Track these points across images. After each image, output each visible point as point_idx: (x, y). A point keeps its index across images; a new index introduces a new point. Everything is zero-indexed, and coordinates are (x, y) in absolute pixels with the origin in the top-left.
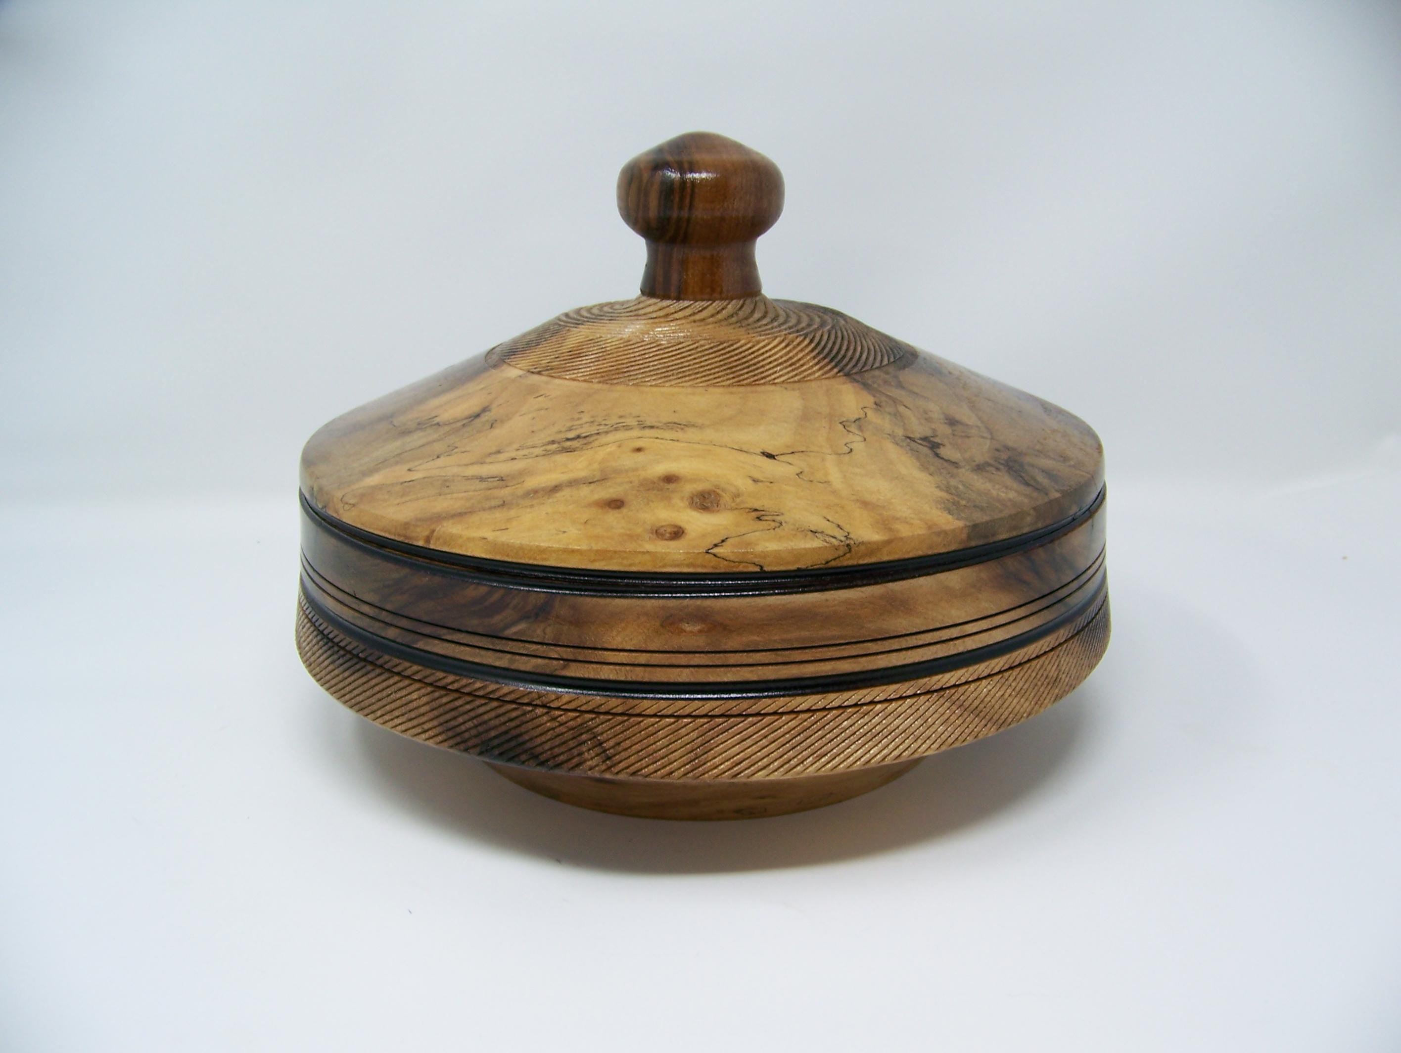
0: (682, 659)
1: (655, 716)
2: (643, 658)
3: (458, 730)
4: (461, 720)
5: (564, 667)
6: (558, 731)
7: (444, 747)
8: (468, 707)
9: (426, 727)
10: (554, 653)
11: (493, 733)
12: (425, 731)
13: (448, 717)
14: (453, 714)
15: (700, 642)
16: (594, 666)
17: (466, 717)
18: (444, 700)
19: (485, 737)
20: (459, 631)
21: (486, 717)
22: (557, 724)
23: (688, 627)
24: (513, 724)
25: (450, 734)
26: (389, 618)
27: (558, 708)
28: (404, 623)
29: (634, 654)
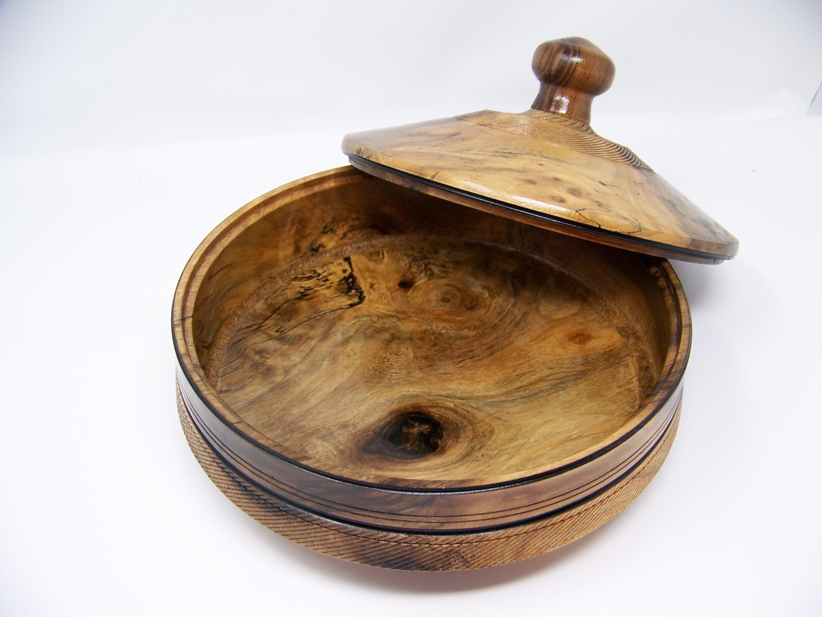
0: (514, 512)
1: (496, 539)
2: (490, 516)
3: (367, 556)
4: (368, 551)
5: (441, 526)
6: (436, 554)
7: (358, 563)
8: (374, 545)
9: (341, 552)
10: (433, 520)
11: (392, 558)
12: (341, 554)
13: (359, 549)
14: (363, 548)
15: (525, 502)
16: (460, 523)
17: (372, 550)
18: (355, 541)
19: (385, 560)
20: (367, 510)
21: (387, 550)
22: (435, 551)
23: (517, 497)
24: (405, 553)
25: (361, 557)
26: (307, 497)
27: (437, 544)
28: (319, 501)
29: (485, 515)
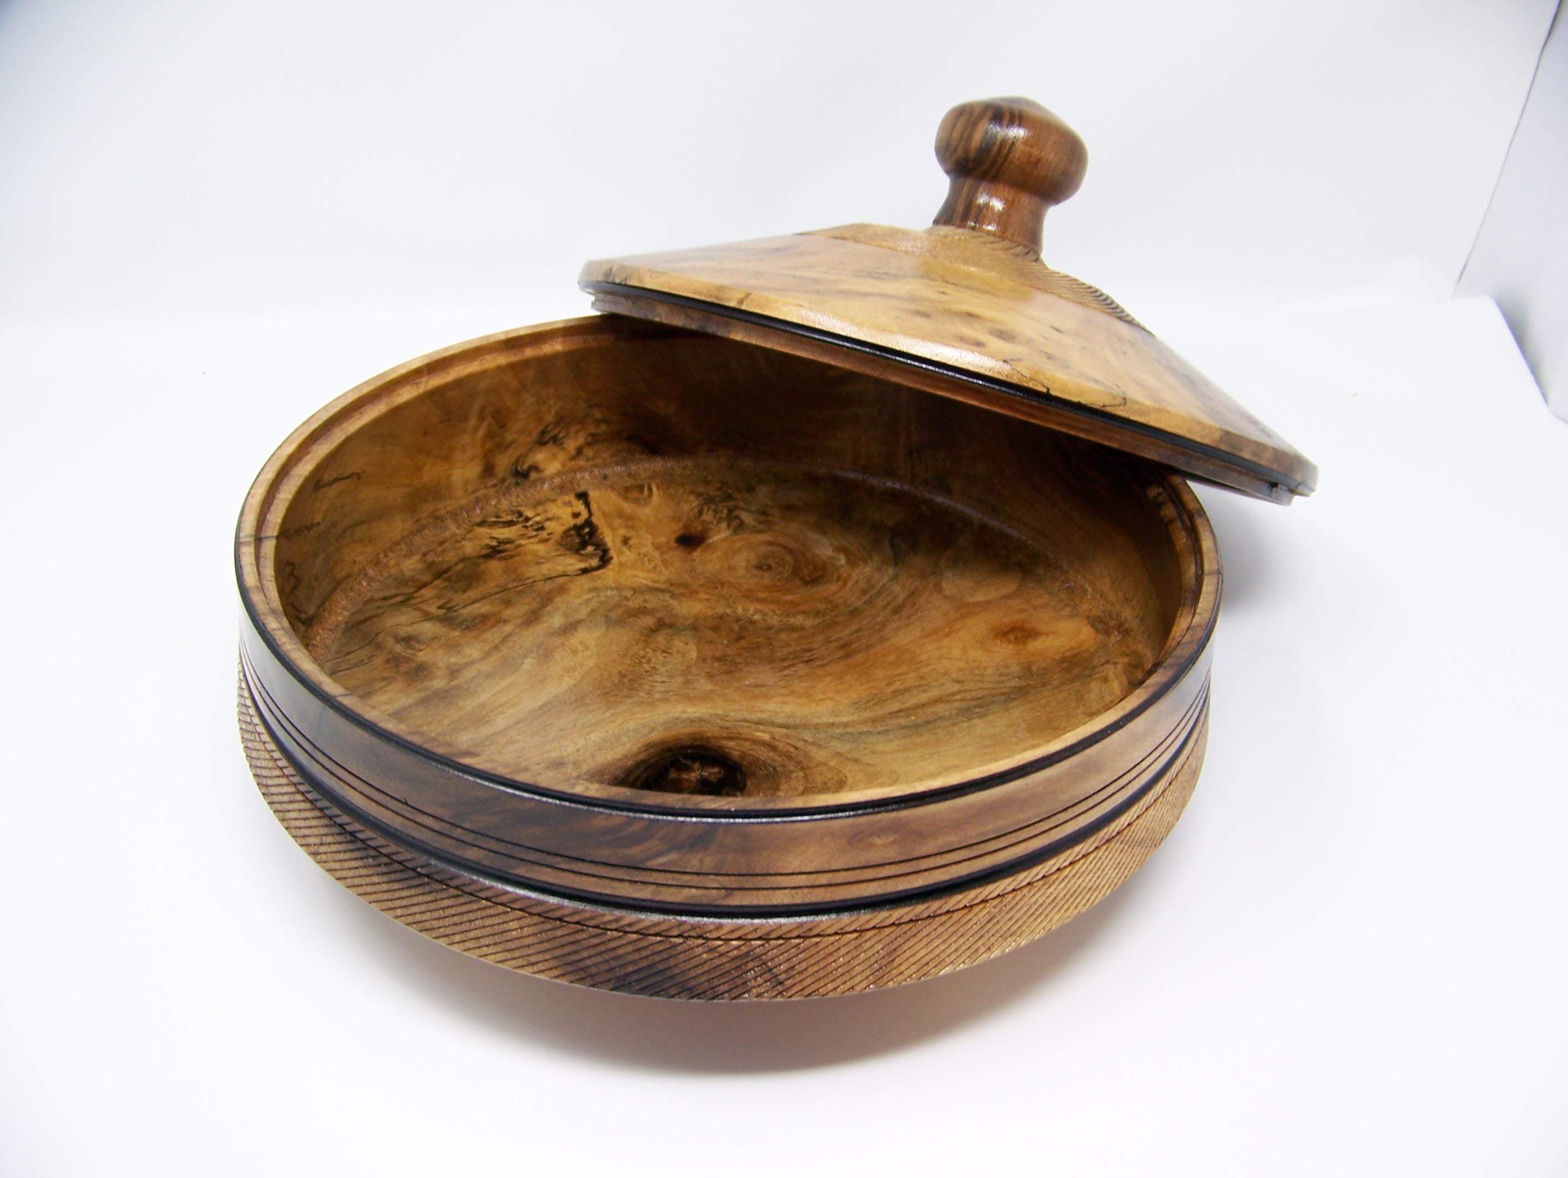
0: (870, 874)
1: (836, 933)
2: (824, 879)
3: (582, 965)
4: (585, 954)
5: (727, 896)
6: (717, 962)
7: (563, 982)
8: (596, 941)
9: (533, 959)
10: (712, 882)
11: (631, 969)
12: (533, 964)
13: (567, 950)
14: (574, 948)
15: (892, 854)
16: (765, 892)
17: (593, 952)
18: (559, 933)
19: (619, 972)
20: (583, 861)
21: (621, 951)
22: (716, 955)
23: (877, 841)
24: (657, 958)
25: (570, 968)
26: (469, 838)
27: (719, 939)
28: (493, 845)
29: (814, 876)
